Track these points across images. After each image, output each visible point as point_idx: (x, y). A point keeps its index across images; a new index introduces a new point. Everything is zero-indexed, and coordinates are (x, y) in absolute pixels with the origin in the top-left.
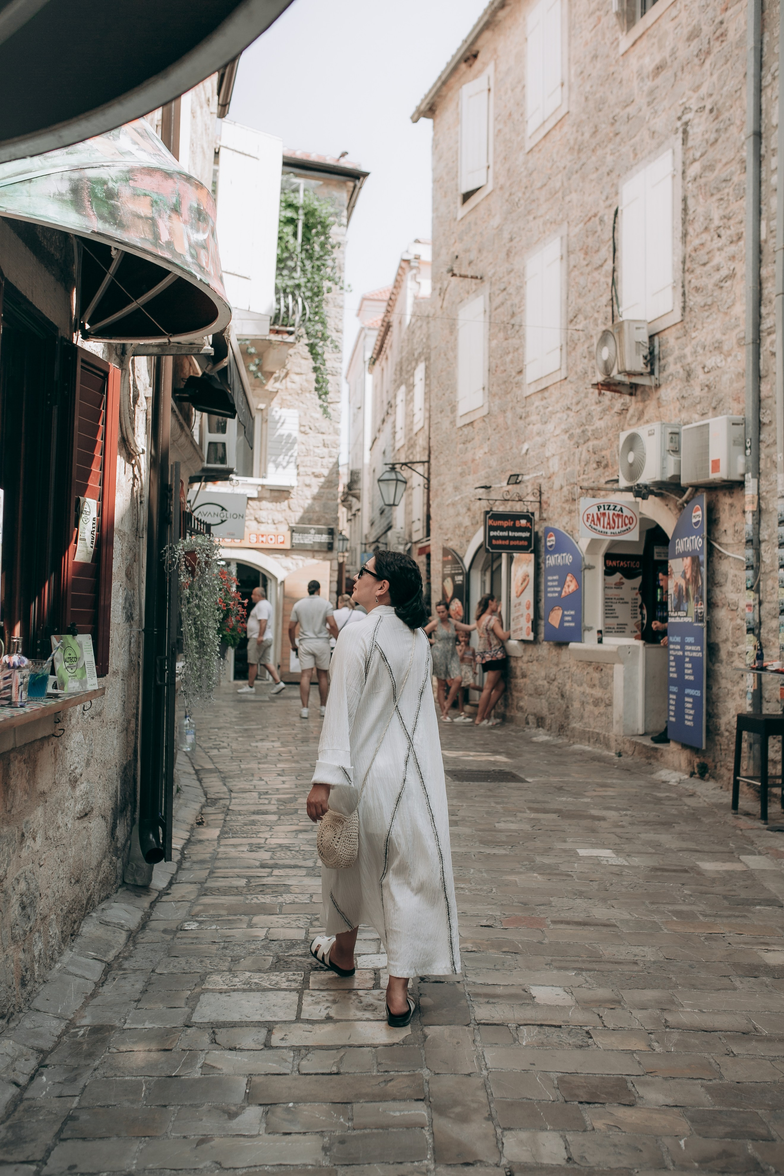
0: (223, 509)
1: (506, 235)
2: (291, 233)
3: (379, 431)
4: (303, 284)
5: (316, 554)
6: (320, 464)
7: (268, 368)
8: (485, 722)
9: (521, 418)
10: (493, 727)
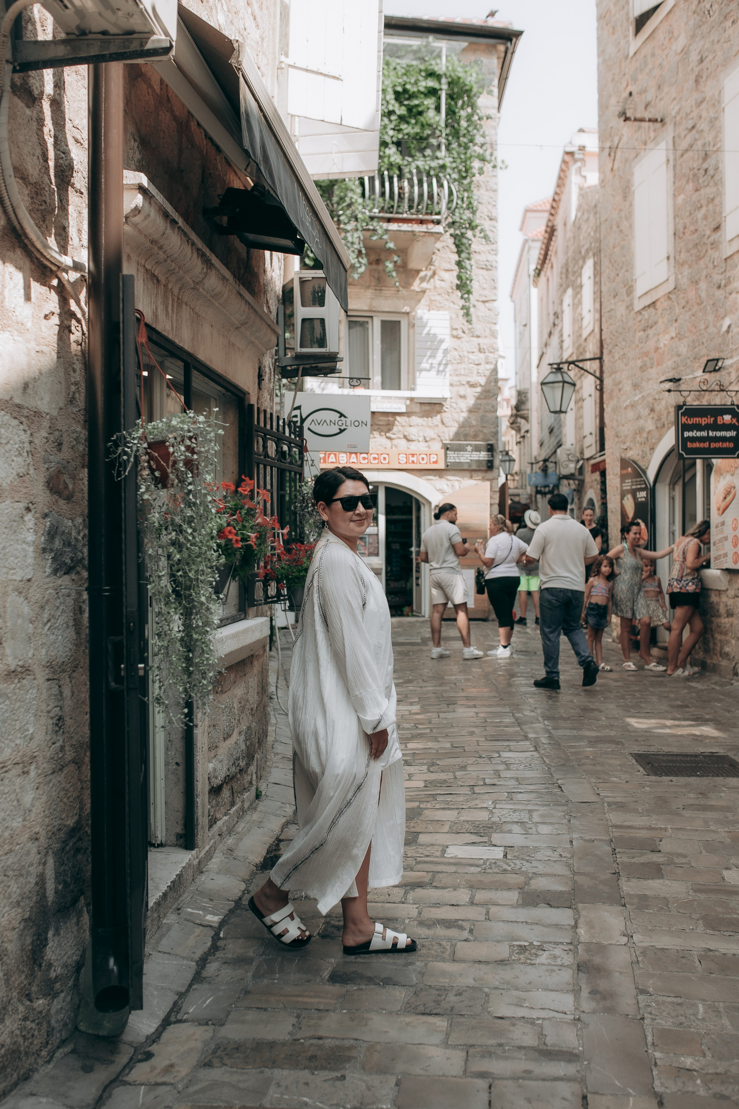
0: (342, 415)
1: (694, 57)
2: (433, 106)
3: (546, 345)
4: (448, 165)
5: (474, 474)
6: (475, 372)
7: (413, 265)
8: (680, 671)
9: (719, 287)
10: (690, 678)
